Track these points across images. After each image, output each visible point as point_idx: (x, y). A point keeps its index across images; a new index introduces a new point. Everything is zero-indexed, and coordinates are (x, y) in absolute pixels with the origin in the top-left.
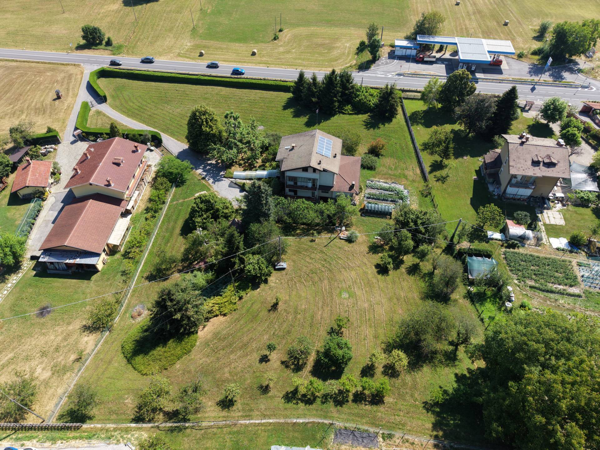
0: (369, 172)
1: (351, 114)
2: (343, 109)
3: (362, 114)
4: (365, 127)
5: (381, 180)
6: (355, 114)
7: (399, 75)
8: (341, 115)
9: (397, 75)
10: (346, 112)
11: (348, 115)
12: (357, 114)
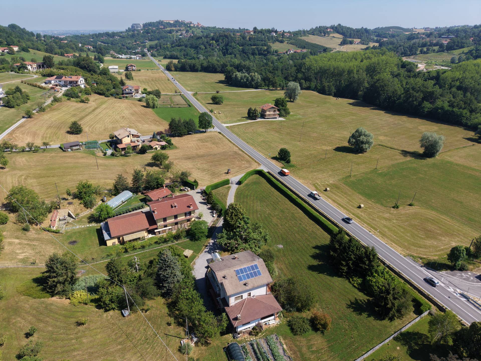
0: (289, 332)
1: (355, 286)
2: (352, 278)
3: (365, 294)
4: (349, 303)
5: (285, 346)
6: (358, 289)
7: (463, 295)
8: (347, 281)
9: (460, 294)
10: (353, 282)
11: (351, 285)
12: (360, 290)
